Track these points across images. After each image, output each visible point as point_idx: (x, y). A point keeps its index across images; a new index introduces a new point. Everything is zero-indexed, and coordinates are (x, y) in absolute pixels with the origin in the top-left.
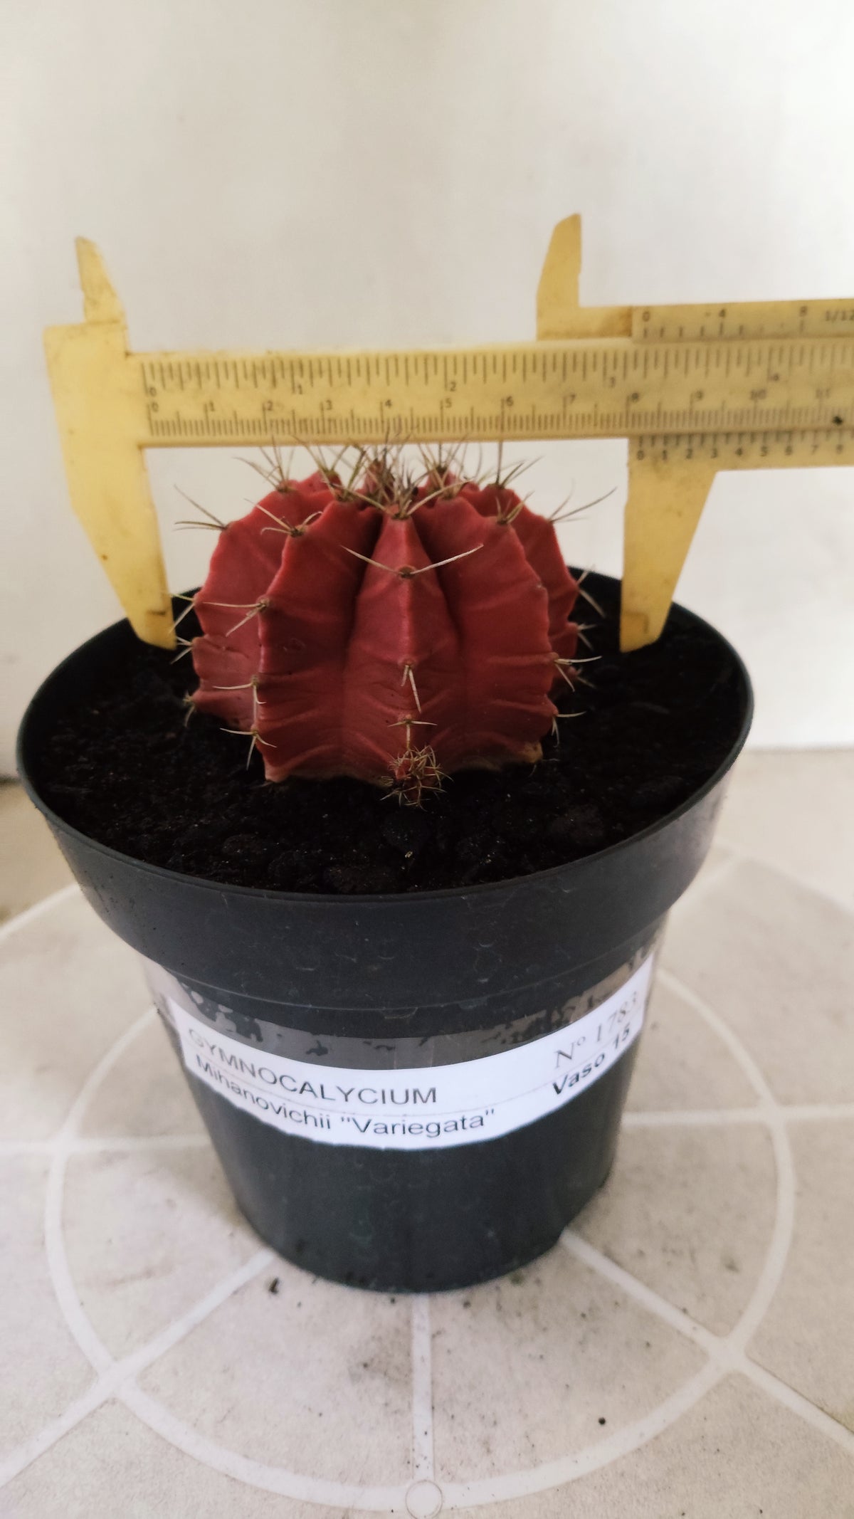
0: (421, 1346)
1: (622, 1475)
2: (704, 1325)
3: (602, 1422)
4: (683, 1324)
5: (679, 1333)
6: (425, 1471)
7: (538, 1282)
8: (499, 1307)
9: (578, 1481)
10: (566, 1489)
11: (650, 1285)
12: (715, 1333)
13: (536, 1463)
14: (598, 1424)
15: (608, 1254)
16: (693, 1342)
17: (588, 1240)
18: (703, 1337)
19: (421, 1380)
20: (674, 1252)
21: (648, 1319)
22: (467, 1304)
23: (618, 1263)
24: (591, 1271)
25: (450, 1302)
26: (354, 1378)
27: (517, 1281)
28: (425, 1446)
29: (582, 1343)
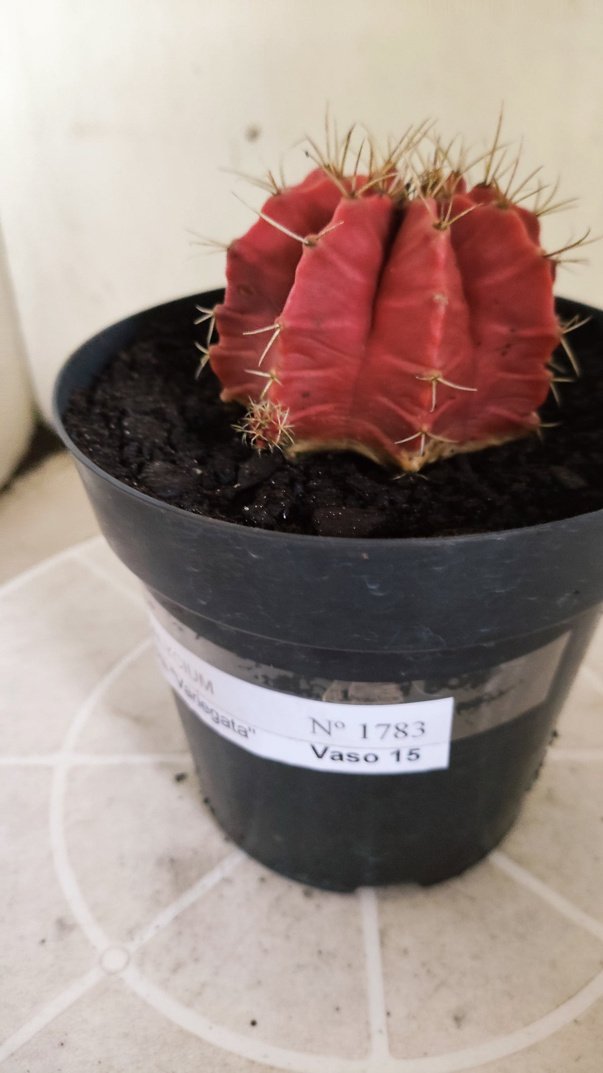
0: (212, 879)
1: (226, 1065)
2: (390, 1035)
3: (254, 1023)
4: (378, 1020)
5: (367, 1023)
6: (132, 947)
7: (318, 907)
8: (278, 899)
9: (199, 1039)
10: (186, 1037)
11: (386, 976)
12: (392, 1049)
13: (189, 1005)
14: (249, 1022)
15: (383, 934)
16: (369, 1037)
17: (381, 912)
18: (380, 1043)
19: (190, 898)
20: (429, 971)
21: (360, 995)
22: (263, 880)
23: (382, 944)
24: (360, 931)
25: (256, 870)
26: (160, 862)
27: (307, 894)
28: (148, 934)
29: (300, 967)
